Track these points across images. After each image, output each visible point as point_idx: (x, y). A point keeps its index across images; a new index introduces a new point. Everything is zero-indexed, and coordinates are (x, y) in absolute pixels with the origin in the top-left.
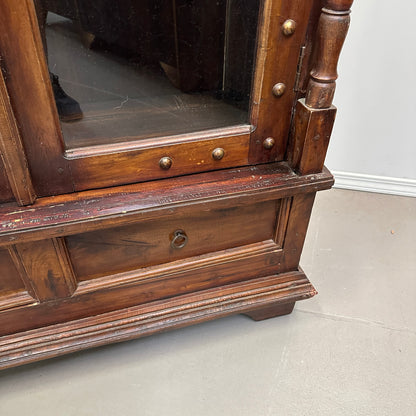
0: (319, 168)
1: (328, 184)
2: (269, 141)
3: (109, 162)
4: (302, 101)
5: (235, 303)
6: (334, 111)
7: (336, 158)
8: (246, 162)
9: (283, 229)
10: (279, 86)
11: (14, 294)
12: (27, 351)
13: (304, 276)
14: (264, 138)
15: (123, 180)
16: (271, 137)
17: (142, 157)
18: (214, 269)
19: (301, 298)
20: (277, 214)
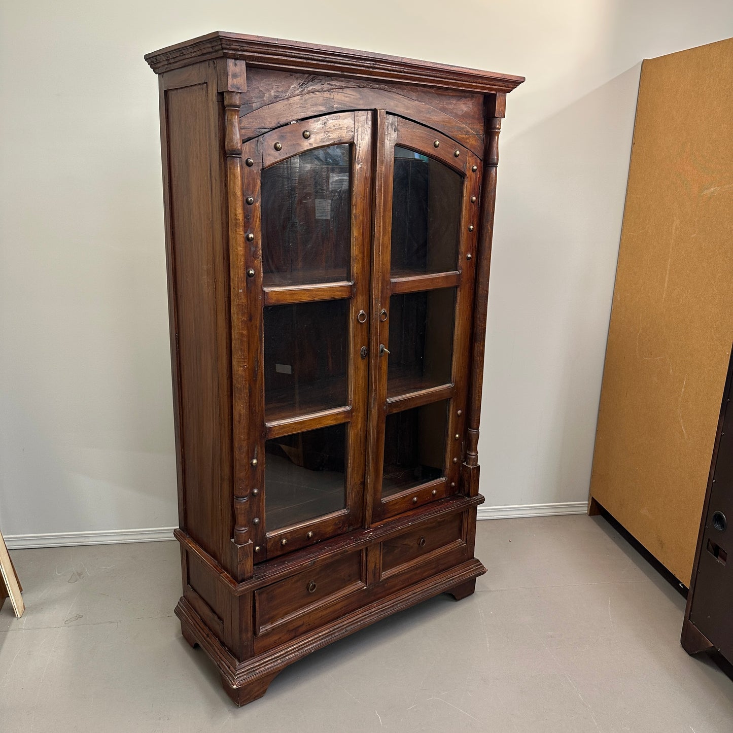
0: (477, 494)
1: (482, 501)
2: (453, 484)
3: (395, 502)
4: (465, 464)
5: (450, 581)
6: (479, 466)
7: (483, 489)
8: (445, 496)
9: (465, 530)
10: (455, 459)
11: (355, 584)
12: (363, 620)
13: (478, 561)
14: (451, 483)
15: (400, 511)
16: (454, 482)
17: (407, 499)
18: (438, 559)
19: (480, 574)
20: (461, 522)
